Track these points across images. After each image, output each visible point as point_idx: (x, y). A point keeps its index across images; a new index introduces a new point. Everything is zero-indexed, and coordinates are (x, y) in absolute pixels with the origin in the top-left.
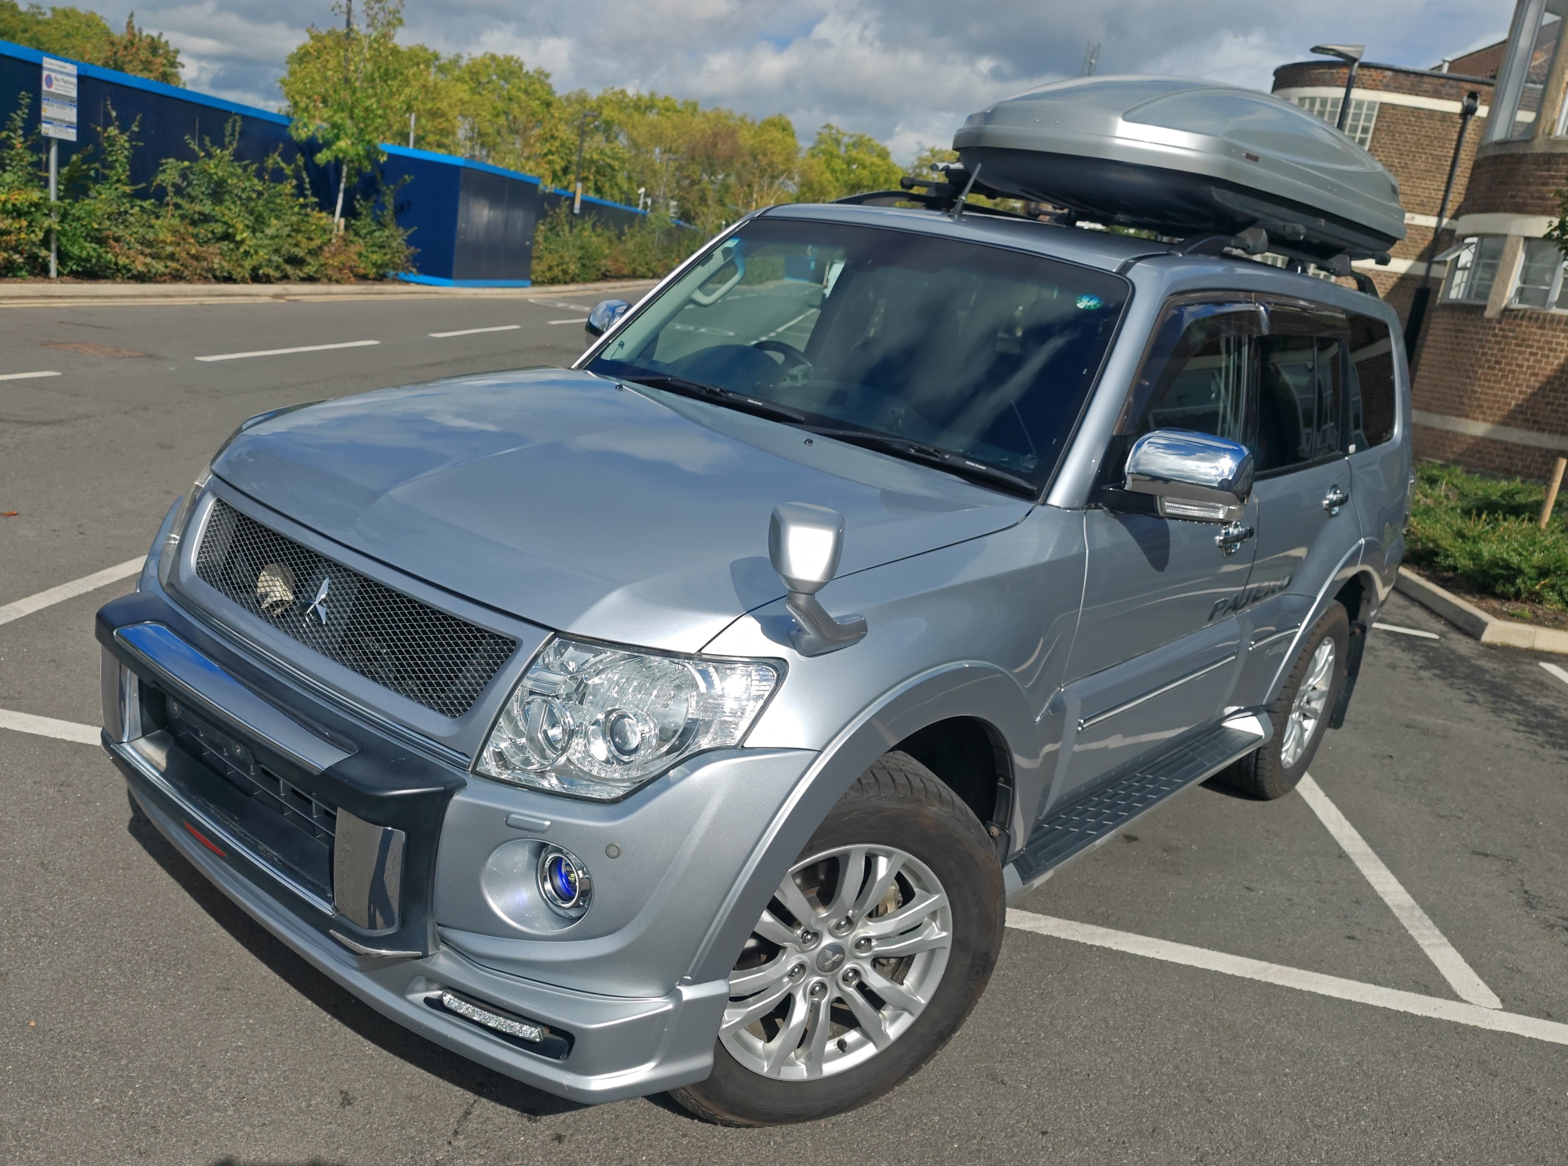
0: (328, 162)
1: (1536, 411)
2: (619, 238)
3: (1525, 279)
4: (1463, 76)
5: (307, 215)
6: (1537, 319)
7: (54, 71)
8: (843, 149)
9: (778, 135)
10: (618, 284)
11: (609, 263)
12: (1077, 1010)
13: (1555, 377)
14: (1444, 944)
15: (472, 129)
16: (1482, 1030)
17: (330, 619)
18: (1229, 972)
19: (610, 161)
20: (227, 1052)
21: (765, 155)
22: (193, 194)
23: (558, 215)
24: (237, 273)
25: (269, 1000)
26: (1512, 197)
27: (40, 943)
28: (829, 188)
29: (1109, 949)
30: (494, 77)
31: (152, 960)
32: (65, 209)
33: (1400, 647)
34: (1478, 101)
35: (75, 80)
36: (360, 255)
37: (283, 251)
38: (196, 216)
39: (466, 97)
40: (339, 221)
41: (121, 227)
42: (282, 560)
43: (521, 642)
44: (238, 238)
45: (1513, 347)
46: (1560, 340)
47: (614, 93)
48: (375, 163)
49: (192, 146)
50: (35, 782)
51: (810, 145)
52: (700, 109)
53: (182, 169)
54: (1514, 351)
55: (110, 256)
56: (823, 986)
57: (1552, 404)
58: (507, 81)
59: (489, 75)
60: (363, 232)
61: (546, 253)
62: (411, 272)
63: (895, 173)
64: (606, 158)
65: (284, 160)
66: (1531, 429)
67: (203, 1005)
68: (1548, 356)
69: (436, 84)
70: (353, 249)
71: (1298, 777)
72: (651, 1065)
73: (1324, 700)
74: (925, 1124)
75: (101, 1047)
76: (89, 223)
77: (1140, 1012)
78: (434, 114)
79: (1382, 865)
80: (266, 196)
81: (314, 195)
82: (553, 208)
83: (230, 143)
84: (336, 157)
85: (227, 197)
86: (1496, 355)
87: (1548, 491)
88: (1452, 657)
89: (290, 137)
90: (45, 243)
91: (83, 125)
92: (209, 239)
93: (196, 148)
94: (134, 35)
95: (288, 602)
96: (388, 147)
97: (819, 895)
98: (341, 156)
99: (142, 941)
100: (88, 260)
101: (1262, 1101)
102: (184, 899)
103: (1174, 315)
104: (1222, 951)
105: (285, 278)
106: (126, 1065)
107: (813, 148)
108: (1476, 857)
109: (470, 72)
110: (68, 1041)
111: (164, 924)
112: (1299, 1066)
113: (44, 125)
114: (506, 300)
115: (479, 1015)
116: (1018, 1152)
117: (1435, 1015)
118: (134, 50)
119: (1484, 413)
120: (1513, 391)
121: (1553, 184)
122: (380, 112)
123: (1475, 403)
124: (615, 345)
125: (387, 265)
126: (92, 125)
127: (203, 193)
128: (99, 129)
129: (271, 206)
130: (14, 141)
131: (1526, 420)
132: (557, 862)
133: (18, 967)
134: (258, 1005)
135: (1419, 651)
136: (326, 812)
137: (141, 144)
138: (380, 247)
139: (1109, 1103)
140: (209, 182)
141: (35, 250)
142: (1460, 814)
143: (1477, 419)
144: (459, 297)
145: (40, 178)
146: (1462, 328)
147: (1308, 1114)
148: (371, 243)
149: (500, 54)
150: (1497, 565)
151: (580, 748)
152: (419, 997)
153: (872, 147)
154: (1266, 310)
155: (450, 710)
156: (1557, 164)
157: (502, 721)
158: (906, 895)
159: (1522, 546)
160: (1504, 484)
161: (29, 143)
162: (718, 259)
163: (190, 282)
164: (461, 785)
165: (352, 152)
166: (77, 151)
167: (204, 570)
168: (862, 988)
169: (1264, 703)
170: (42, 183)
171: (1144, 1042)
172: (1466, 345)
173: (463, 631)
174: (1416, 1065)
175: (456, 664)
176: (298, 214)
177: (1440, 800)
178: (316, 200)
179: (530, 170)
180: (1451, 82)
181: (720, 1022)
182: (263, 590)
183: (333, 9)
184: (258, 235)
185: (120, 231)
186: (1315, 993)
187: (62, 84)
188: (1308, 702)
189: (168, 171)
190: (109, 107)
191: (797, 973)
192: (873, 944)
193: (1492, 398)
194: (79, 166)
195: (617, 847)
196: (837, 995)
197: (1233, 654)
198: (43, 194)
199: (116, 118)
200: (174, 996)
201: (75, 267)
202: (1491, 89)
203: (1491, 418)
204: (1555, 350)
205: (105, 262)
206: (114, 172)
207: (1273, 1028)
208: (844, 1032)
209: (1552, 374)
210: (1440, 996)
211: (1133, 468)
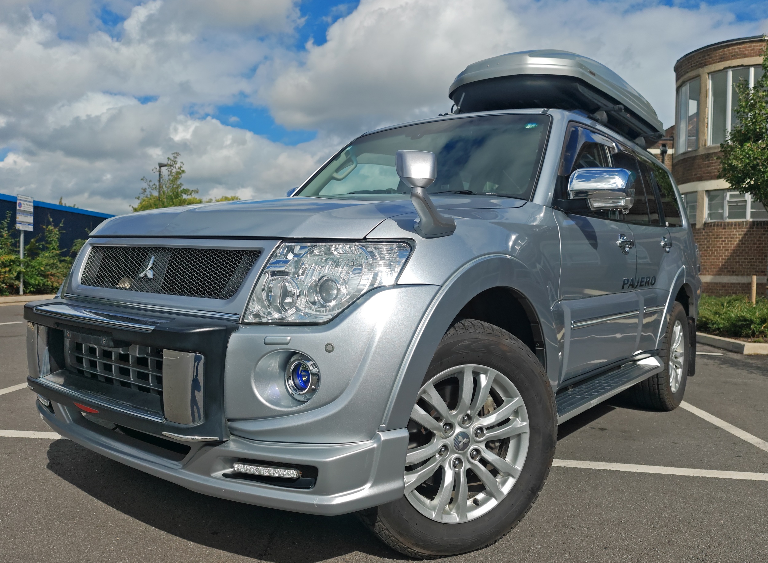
1: (732, 266)
3: (710, 208)
6: (721, 225)
7: (22, 200)
12: (603, 495)
26: (695, 175)
32: (28, 263)
34: (667, 147)
35: (32, 204)
41: (55, 270)
45: (713, 239)
46: (734, 233)
54: (714, 241)
55: (49, 282)
56: (460, 460)
57: (739, 262)
66: (732, 275)
68: (731, 241)
71: (680, 401)
72: (368, 485)
73: (683, 357)
74: (534, 550)
76: (39, 268)
86: (706, 244)
88: (733, 360)
90: (18, 278)
91: (36, 224)
97: (450, 402)
100: (38, 285)
103: (574, 130)
113: (17, 225)
115: (256, 471)
116: (594, 558)
119: (708, 271)
120: (719, 259)
121: (712, 166)
123: (703, 267)
126: (41, 225)
128: (44, 227)
130: (3, 233)
131: (729, 271)
132: (296, 368)
137: (65, 232)
141: (13, 281)
143: (705, 275)
145: (16, 251)
150: (740, 320)
152: (220, 473)
155: (225, 296)
156: (712, 157)
159: (748, 310)
161: (10, 233)
166: (34, 237)
167: (85, 281)
169: (656, 350)
173: (230, 256)
175: (227, 273)
183: (153, 170)
187: (27, 206)
188: (676, 358)
189: (78, 245)
190: (49, 217)
191: (444, 452)
192: (484, 432)
193: (710, 264)
194: (35, 244)
195: (332, 345)
196: (469, 466)
197: (638, 310)
198: (17, 256)
199: (52, 222)
200: (71, 532)
201: (32, 289)
202: (672, 142)
203: (712, 273)
204: (733, 238)
205: (47, 285)
206: (51, 245)
207: (715, 494)
208: (476, 495)
209: (735, 249)
211: (573, 188)
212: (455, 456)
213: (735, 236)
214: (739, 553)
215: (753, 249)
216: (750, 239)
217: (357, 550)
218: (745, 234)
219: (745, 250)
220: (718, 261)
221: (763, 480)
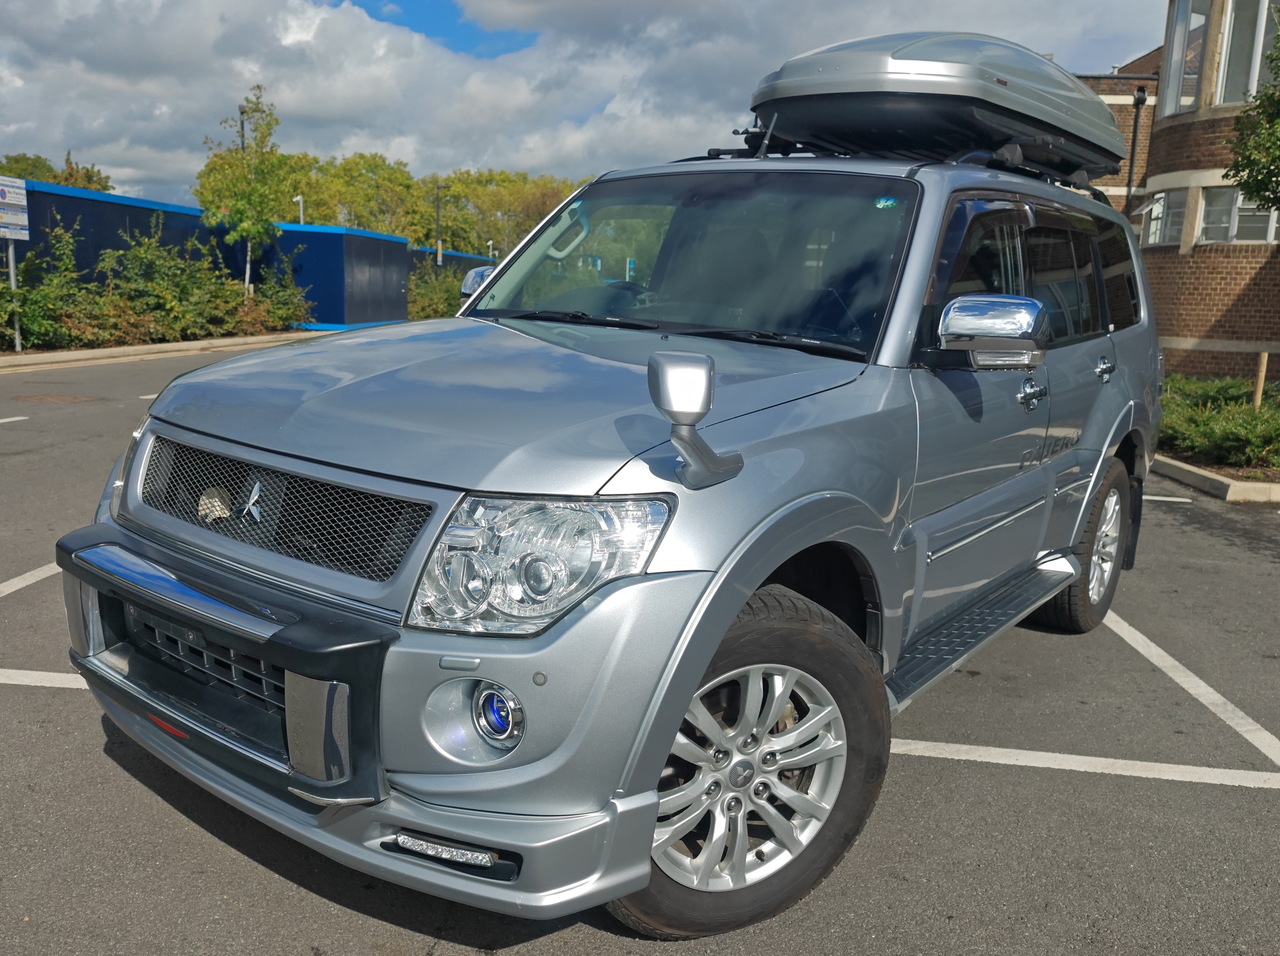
0: (236, 241)
1: (1232, 324)
3: (1207, 221)
4: (1131, 75)
5: (223, 284)
6: (1222, 251)
7: (7, 186)
12: (958, 813)
13: (1244, 295)
14: (1259, 729)
15: (350, 214)
17: (263, 517)
18: (1082, 770)
19: (463, 226)
20: (205, 925)
22: (129, 276)
23: (425, 268)
24: (169, 334)
25: (240, 878)
26: (1188, 157)
27: (31, 851)
29: (975, 762)
30: (364, 171)
31: (132, 855)
32: (25, 296)
33: (1162, 511)
34: (1146, 93)
35: (24, 192)
36: (268, 312)
37: (206, 314)
38: (133, 293)
39: (343, 189)
40: (248, 287)
41: (72, 306)
42: (218, 484)
43: (436, 505)
44: (168, 307)
45: (1206, 275)
46: (1244, 265)
47: (461, 173)
48: (273, 237)
49: (125, 238)
50: (20, 722)
52: (530, 178)
53: (118, 257)
54: (1207, 278)
55: (64, 329)
56: (738, 801)
57: (1245, 316)
58: (374, 173)
59: (359, 170)
60: (270, 293)
61: (418, 298)
62: (311, 322)
64: (458, 223)
65: (200, 242)
66: (1231, 339)
67: (180, 887)
68: (1236, 279)
69: (318, 181)
70: (262, 307)
71: (1104, 614)
72: (596, 876)
73: (1116, 544)
74: (843, 921)
75: (89, 932)
76: (45, 305)
77: (1012, 809)
78: (319, 204)
79: (1191, 674)
80: (188, 272)
81: (227, 267)
82: (421, 262)
83: (156, 233)
84: (242, 236)
85: (156, 275)
86: (1193, 283)
87: (1255, 384)
88: (1206, 514)
89: (203, 226)
90: (10, 324)
91: (33, 227)
92: (145, 310)
93: (128, 239)
94: (72, 169)
95: (226, 519)
96: (281, 226)
97: (724, 719)
98: (244, 234)
99: (122, 840)
100: (46, 334)
101: (1135, 871)
102: (157, 802)
103: (958, 208)
104: (1071, 753)
105: (209, 335)
106: (114, 945)
108: (1267, 660)
109: (345, 170)
110: (60, 931)
111: (140, 824)
112: (1161, 839)
115: (431, 849)
116: (930, 936)
117: (1266, 786)
118: (73, 180)
119: (1190, 330)
120: (1211, 310)
122: (272, 197)
123: (1183, 324)
124: (487, 298)
125: (291, 318)
126: (42, 228)
127: (136, 274)
128: (47, 230)
129: (193, 280)
131: (1226, 332)
132: (489, 699)
133: (11, 873)
134: (230, 883)
135: (1178, 512)
136: (276, 686)
137: (83, 238)
138: (284, 304)
139: (1002, 887)
140: (141, 265)
141: (2, 330)
142: (1245, 629)
143: (1186, 336)
146: (1163, 265)
147: (1178, 877)
148: (276, 301)
149: (367, 153)
150: (1228, 439)
151: (499, 593)
152: (376, 843)
154: (1030, 208)
155: (378, 576)
156: (1219, 127)
157: (424, 579)
158: (802, 711)
159: (1245, 421)
160: (1218, 383)
162: (565, 220)
163: (131, 345)
164: (396, 638)
165: (253, 230)
166: (31, 249)
167: (149, 498)
168: (772, 799)
169: (1070, 545)
170: (4, 277)
171: (1021, 834)
172: (1168, 278)
173: (383, 505)
174: (1260, 827)
175: (380, 535)
176: (215, 283)
177: (1225, 619)
178: (227, 271)
179: (399, 235)
180: (1122, 81)
181: (651, 840)
182: (203, 512)
184: (184, 303)
185: (71, 309)
186: (1159, 779)
187: (15, 195)
188: (1104, 547)
189: (107, 260)
190: (55, 212)
191: (714, 791)
192: (777, 758)
193: (1195, 318)
194: (34, 261)
195: (543, 675)
196: (751, 808)
197: (1043, 498)
198: (5, 285)
199: (61, 220)
200: (154, 883)
201: (36, 341)
202: (1156, 83)
203: (1197, 334)
204: (1240, 274)
205: (61, 335)
206: (62, 263)
207: (1130, 811)
208: (761, 844)
209: (1241, 292)
210: (1266, 770)
211: (947, 329)
212: (732, 794)
213: (1244, 271)
214: (1149, 928)
215: (1271, 294)
216: (1268, 277)
217: (582, 921)
218: (1261, 268)
219: (1258, 296)
220: (1210, 313)
221: (1209, 782)
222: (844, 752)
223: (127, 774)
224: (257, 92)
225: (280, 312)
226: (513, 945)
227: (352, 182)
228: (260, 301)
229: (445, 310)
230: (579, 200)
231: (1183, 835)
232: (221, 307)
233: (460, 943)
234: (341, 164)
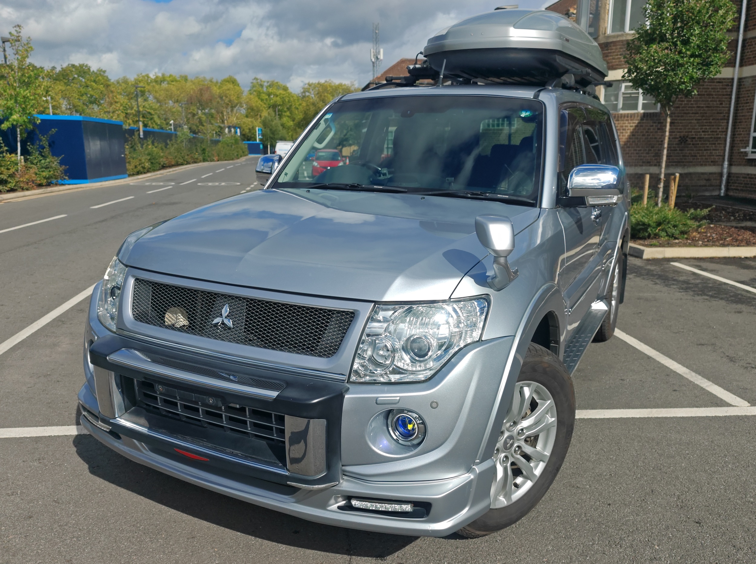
0: (9, 128)
2: (166, 147)
3: (606, 99)
5: (4, 157)
8: (265, 89)
9: (231, 86)
10: (171, 170)
11: (164, 160)
14: (712, 385)
16: (749, 416)
17: (234, 325)
18: (638, 417)
19: (149, 111)
21: (227, 97)
23: (134, 140)
25: (218, 538)
27: (79, 540)
28: (261, 108)
29: (584, 419)
30: (76, 76)
31: (144, 533)
36: (36, 174)
39: (63, 88)
40: (19, 157)
42: (178, 305)
43: (357, 312)
47: (143, 76)
48: (34, 124)
50: (24, 462)
51: (249, 89)
52: (189, 78)
56: (506, 457)
58: (83, 77)
59: (72, 75)
60: (35, 161)
61: (131, 160)
62: (65, 179)
63: (293, 97)
64: (146, 109)
67: (185, 548)
70: (32, 171)
72: (467, 508)
77: (613, 442)
79: (667, 358)
81: (6, 145)
82: (131, 137)
84: (12, 124)
96: (39, 117)
98: (15, 123)
99: (133, 526)
103: (562, 114)
104: (629, 408)
107: (250, 90)
108: (700, 346)
109: (63, 75)
111: (139, 515)
114: (119, 186)
115: (373, 506)
117: (728, 414)
122: (31, 97)
124: (283, 175)
125: (52, 177)
134: (214, 541)
138: (46, 168)
142: (682, 330)
144: (94, 188)
147: (707, 468)
148: (40, 167)
153: (279, 85)
156: (611, 46)
157: (357, 354)
162: (322, 124)
164: (347, 390)
165: (21, 120)
167: (140, 317)
168: (522, 453)
177: (670, 326)
178: (6, 148)
179: (115, 119)
192: (525, 431)
195: (436, 402)
196: (513, 460)
207: (670, 436)
208: (517, 479)
210: (724, 406)
211: (572, 186)
212: (504, 454)
213: (627, 128)
222: (556, 424)
223: (113, 486)
224: (18, 29)
225: (44, 174)
226: (393, 553)
227: (69, 83)
228: (29, 167)
229: (149, 166)
230: (330, 113)
231: (700, 445)
232: (4, 173)
233: (364, 556)
234: (60, 71)
